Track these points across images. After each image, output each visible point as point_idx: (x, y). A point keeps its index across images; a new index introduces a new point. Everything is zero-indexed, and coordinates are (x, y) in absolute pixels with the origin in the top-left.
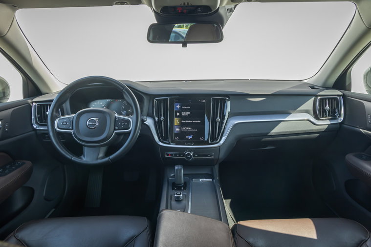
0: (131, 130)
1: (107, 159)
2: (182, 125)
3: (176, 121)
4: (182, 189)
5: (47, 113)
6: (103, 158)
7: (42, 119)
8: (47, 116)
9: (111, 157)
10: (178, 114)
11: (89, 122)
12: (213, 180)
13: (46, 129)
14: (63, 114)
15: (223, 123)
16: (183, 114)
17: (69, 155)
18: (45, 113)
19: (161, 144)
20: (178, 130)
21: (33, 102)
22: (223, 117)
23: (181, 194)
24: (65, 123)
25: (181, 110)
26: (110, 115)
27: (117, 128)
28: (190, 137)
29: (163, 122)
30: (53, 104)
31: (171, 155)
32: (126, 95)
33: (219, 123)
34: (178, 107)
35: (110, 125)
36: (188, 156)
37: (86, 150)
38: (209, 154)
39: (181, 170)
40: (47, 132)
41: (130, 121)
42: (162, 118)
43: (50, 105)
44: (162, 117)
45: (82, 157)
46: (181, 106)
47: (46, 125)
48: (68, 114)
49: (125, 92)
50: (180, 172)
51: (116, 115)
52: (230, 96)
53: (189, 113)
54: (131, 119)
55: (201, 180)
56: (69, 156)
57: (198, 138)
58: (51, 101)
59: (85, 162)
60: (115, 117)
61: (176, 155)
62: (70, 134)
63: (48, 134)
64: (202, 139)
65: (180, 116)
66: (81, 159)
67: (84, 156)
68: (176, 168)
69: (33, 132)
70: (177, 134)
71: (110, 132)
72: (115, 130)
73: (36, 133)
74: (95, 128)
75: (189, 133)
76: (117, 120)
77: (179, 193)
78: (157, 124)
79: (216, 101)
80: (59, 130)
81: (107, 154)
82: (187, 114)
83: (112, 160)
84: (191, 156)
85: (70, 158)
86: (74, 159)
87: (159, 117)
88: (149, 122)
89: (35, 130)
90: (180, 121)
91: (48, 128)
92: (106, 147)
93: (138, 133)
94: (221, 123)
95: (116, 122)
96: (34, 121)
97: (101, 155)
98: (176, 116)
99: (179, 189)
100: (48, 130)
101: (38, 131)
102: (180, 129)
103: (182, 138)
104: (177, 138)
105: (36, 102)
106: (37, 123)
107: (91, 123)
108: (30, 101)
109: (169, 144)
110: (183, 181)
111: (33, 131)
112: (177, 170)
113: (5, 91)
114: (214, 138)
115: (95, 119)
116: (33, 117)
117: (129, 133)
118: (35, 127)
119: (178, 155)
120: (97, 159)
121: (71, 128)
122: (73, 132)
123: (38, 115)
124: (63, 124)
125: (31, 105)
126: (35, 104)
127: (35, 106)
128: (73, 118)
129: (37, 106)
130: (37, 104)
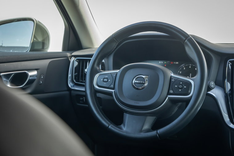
0: (192, 96)
1: (154, 133)
5: (86, 70)
6: (148, 131)
7: (80, 76)
8: (85, 75)
9: (160, 131)
11: (136, 80)
13: (83, 89)
14: (103, 69)
18: (83, 70)
19: (232, 126)
24: (106, 80)
26: (164, 74)
27: (171, 92)
30: (92, 59)
32: (189, 47)
35: (162, 88)
37: (127, 118)
40: (84, 94)
41: (190, 84)
43: (90, 60)
45: (122, 126)
47: (83, 86)
48: (108, 70)
49: (188, 43)
51: (172, 75)
54: (193, 82)
56: (105, 122)
58: (91, 56)
59: (125, 134)
60: (171, 76)
62: (110, 94)
63: (86, 96)
66: (121, 128)
67: (124, 126)
69: (67, 92)
71: (162, 96)
72: (169, 94)
73: (70, 93)
74: (142, 89)
76: (173, 80)
78: (230, 98)
80: (97, 87)
81: (155, 127)
83: (162, 136)
85: (107, 125)
86: (112, 127)
88: (217, 93)
89: (69, 90)
91: (86, 88)
92: (154, 117)
93: (199, 106)
96: (69, 80)
97: (146, 127)
100: (85, 92)
105: (75, 56)
106: (72, 81)
107: (138, 82)
108: (69, 54)
111: (68, 90)
113: (45, 42)
115: (144, 77)
116: (70, 75)
117: (187, 101)
118: (70, 86)
120: (141, 131)
121: (112, 86)
122: (114, 91)
123: (75, 73)
124: (103, 81)
125: (70, 59)
126: (74, 58)
127: (74, 61)
128: (117, 74)
129: (76, 61)
130: (75, 59)
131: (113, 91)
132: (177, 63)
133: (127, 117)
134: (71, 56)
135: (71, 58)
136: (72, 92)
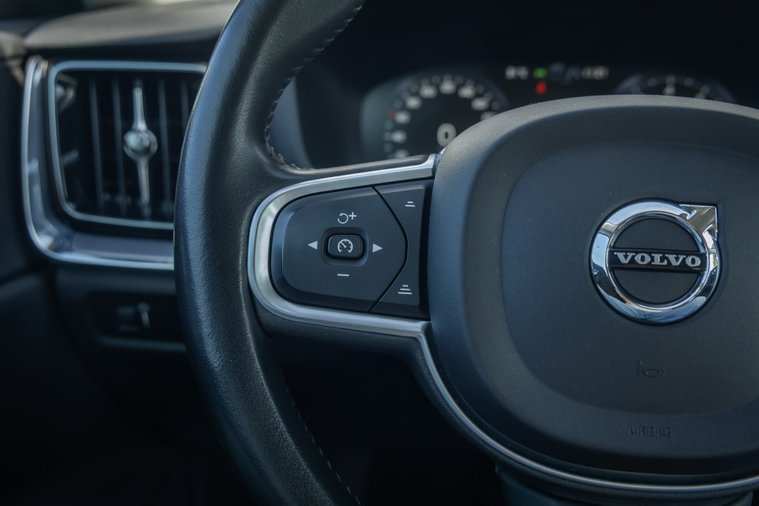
5: (132, 140)
18: (112, 141)
21: (27, 55)
24: (347, 245)
69: (30, 283)
73: (51, 284)
89: (40, 263)
91: (180, 257)
96: (33, 197)
101: (63, 278)
105: (51, 54)
116: (30, 167)
118: (42, 242)
121: (405, 291)
122: (428, 331)
123: (63, 150)
125: (17, 73)
126: (44, 65)
127: (44, 81)
128: (429, 191)
129: (59, 82)
130: (54, 72)
131: (416, 327)
134: (22, 51)
135: (23, 67)
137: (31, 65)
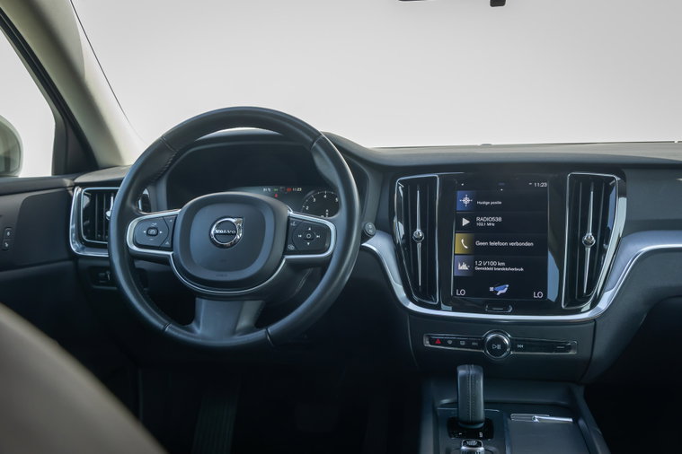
0: (331, 255)
1: (260, 334)
2: (475, 254)
3: (460, 243)
4: (481, 435)
5: (108, 214)
6: (248, 330)
7: (95, 226)
8: (107, 223)
9: (273, 329)
10: (465, 222)
11: (218, 228)
12: (575, 421)
13: (104, 254)
14: (147, 209)
15: (603, 252)
16: (481, 221)
17: (158, 319)
18: (102, 214)
19: (411, 306)
20: (464, 267)
21: (77, 185)
22: (604, 234)
23: (479, 445)
24: (153, 232)
25: (474, 211)
26: (275, 213)
27: (291, 247)
28: (502, 290)
29: (419, 245)
30: (121, 189)
31: (444, 342)
32: (321, 156)
33: (593, 249)
34: (466, 201)
35: (272, 241)
36: (494, 346)
38: (559, 344)
39: (475, 378)
40: (107, 263)
41: (328, 229)
42: (419, 232)
43: (115, 192)
44: (418, 230)
45: (193, 325)
46: (475, 198)
47: (104, 247)
48: (158, 210)
49: (319, 148)
50: (475, 386)
51: (291, 213)
52: (627, 173)
53: (499, 219)
54: (333, 225)
55: (537, 418)
56: (156, 320)
57: (526, 293)
58: (117, 183)
60: (289, 217)
61: (456, 343)
62: (164, 260)
63: (111, 268)
64: (538, 295)
65: (471, 228)
66: (191, 331)
67: (198, 324)
68: (461, 372)
69: (69, 263)
70: (461, 281)
71: (273, 258)
72: (286, 252)
73: (76, 265)
74: (232, 245)
75: (498, 278)
76: (293, 224)
77: (474, 442)
78: (404, 252)
79: (581, 186)
80: (135, 248)
81: (261, 321)
82: (491, 221)
83: (277, 339)
84: (504, 346)
85: (161, 326)
86: (171, 329)
87: (409, 228)
88: (379, 244)
89: (74, 257)
90: (471, 243)
92: (261, 302)
93: (347, 273)
94: (599, 252)
95: (291, 229)
96: (72, 236)
97: (244, 322)
98: (461, 229)
99: (472, 434)
100: (109, 259)
102: (472, 265)
103: (476, 290)
104: (462, 293)
105: (83, 185)
106: (79, 239)
107: (221, 232)
108: (67, 182)
109: (438, 307)
110: (482, 415)
111: (70, 259)
112: (464, 378)
113: (12, 156)
114: (578, 294)
115: (233, 220)
116: (72, 226)
117: (324, 264)
118: (75, 249)
119: (463, 343)
120: (234, 332)
121: (167, 243)
122: (172, 254)
123: (84, 221)
124: (147, 234)
125: (71, 192)
126: (80, 189)
127: (80, 195)
128: (176, 218)
129: (85, 194)
130: (83, 191)
131: (170, 253)
132: (300, 189)
133: (203, 306)
134: (73, 184)
135: (73, 190)
136: (80, 261)
137: (76, 189)
